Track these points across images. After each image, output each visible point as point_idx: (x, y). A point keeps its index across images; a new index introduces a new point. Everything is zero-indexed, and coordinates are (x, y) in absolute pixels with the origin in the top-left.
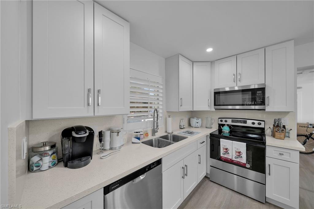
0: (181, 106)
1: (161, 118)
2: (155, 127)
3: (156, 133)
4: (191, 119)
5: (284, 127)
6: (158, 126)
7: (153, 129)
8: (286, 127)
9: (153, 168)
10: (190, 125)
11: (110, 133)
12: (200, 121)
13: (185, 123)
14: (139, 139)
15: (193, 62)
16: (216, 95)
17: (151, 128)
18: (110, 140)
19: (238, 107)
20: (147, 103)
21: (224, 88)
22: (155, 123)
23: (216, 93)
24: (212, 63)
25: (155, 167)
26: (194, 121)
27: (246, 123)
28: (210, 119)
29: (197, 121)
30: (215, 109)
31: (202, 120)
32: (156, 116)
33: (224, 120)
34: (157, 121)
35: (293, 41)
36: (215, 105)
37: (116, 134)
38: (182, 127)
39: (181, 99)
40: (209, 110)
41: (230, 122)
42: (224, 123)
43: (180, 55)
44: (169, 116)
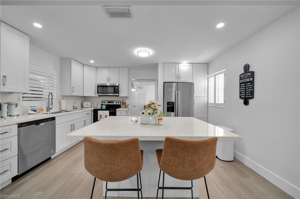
0: (73, 92)
1: (55, 100)
2: (50, 104)
3: (50, 110)
4: (83, 102)
5: (125, 103)
6: (53, 103)
7: (48, 107)
8: (126, 103)
9: (49, 121)
10: (82, 107)
11: (8, 106)
12: (89, 103)
13: (78, 104)
14: (35, 111)
15: (84, 65)
16: (98, 87)
17: (46, 107)
18: (7, 110)
19: (111, 94)
20: (43, 88)
21: (106, 84)
22: (50, 102)
23: (98, 86)
24: (97, 68)
25: (50, 121)
26: (85, 104)
27: (114, 103)
28: (96, 102)
29: (87, 103)
30: (98, 95)
31: (91, 103)
32: (50, 97)
33: (104, 102)
34: (52, 100)
35: (127, 68)
36: (98, 93)
37: (15, 106)
38: (75, 108)
39: (73, 87)
40: (95, 96)
41: (107, 103)
42: (104, 104)
43: (72, 59)
44: (63, 99)
